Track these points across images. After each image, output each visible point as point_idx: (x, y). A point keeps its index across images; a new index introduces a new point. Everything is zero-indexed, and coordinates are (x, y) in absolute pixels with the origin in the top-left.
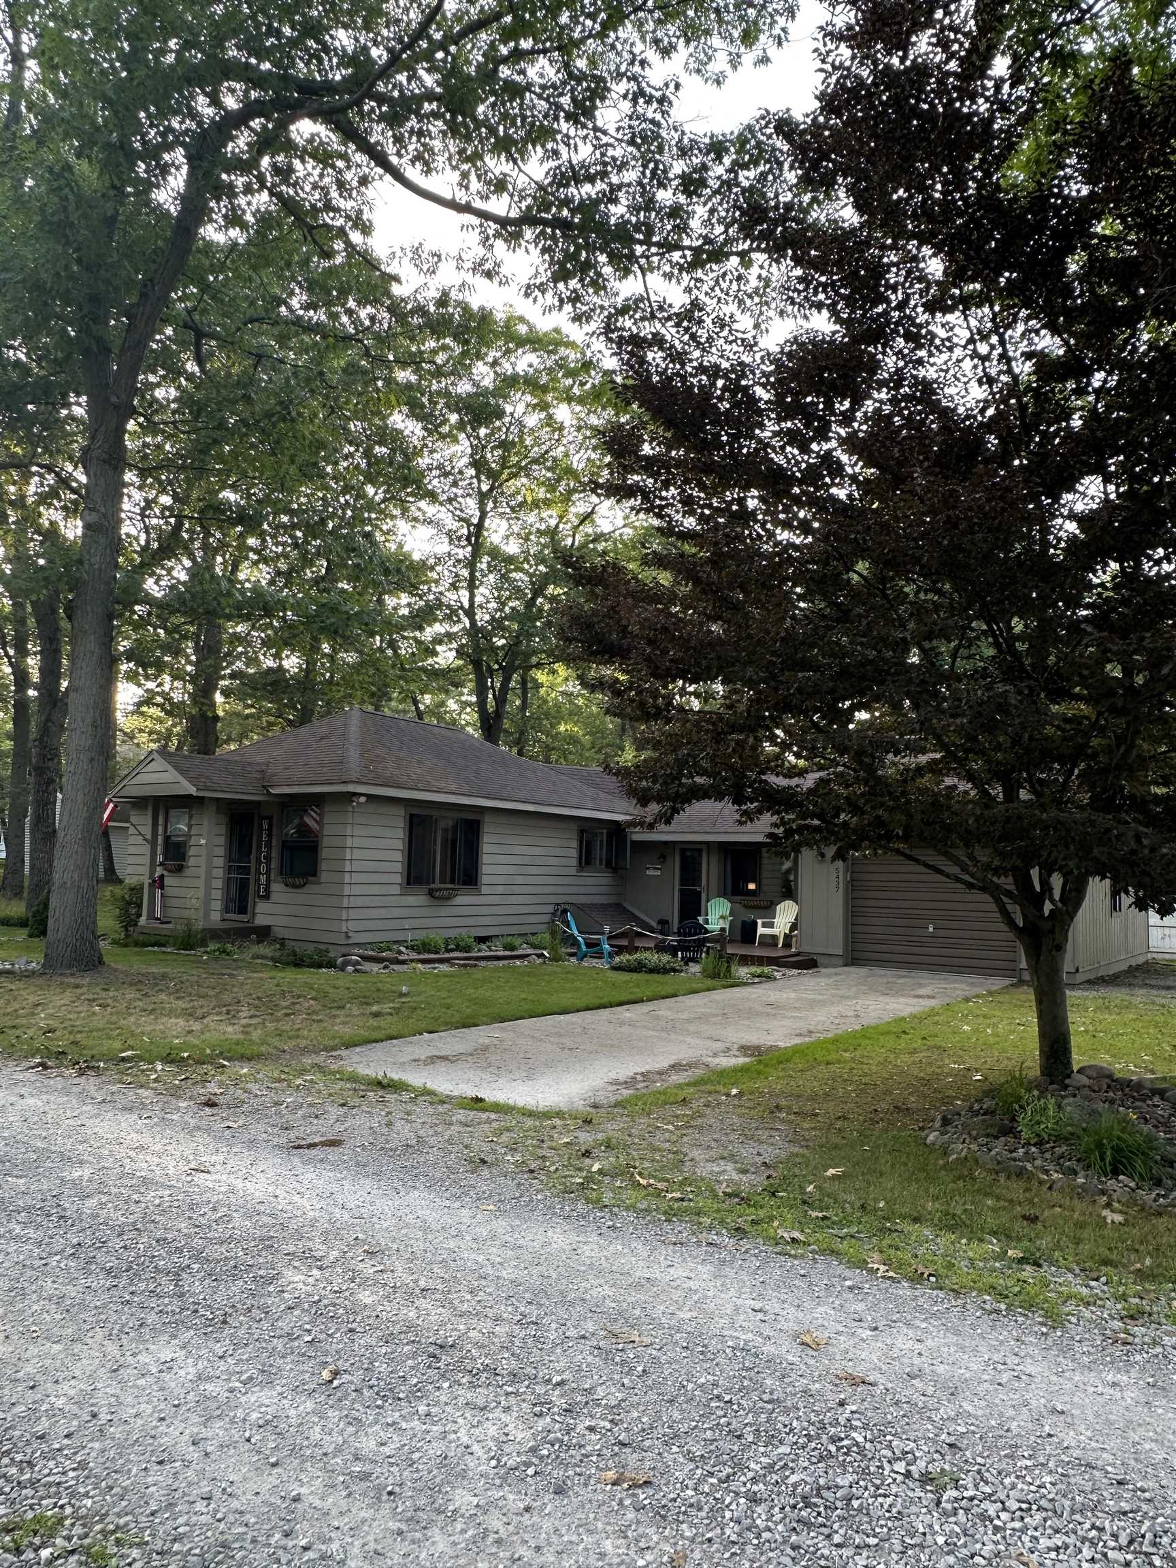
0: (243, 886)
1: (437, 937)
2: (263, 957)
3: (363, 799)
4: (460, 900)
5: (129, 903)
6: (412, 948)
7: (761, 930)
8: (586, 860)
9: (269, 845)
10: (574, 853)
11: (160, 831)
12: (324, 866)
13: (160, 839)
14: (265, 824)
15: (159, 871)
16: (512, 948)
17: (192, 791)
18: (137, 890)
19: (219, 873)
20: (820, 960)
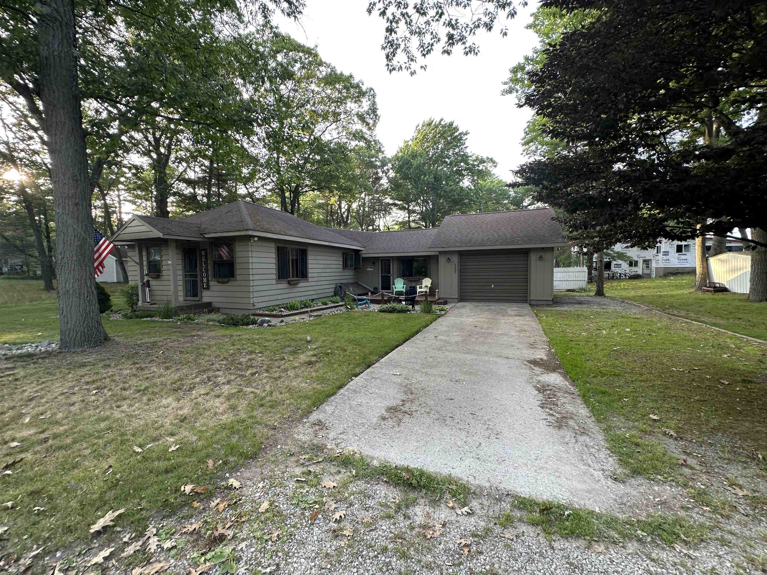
0: (195, 284)
1: (296, 301)
2: (213, 321)
3: (256, 239)
4: (301, 284)
5: (132, 295)
6: (286, 308)
7: (419, 290)
8: (345, 266)
9: (206, 263)
10: (341, 263)
11: (145, 258)
12: (238, 272)
13: (145, 263)
14: (203, 253)
15: (146, 278)
16: (326, 304)
17: (161, 235)
18: (135, 288)
19: (180, 278)
20: (448, 300)
